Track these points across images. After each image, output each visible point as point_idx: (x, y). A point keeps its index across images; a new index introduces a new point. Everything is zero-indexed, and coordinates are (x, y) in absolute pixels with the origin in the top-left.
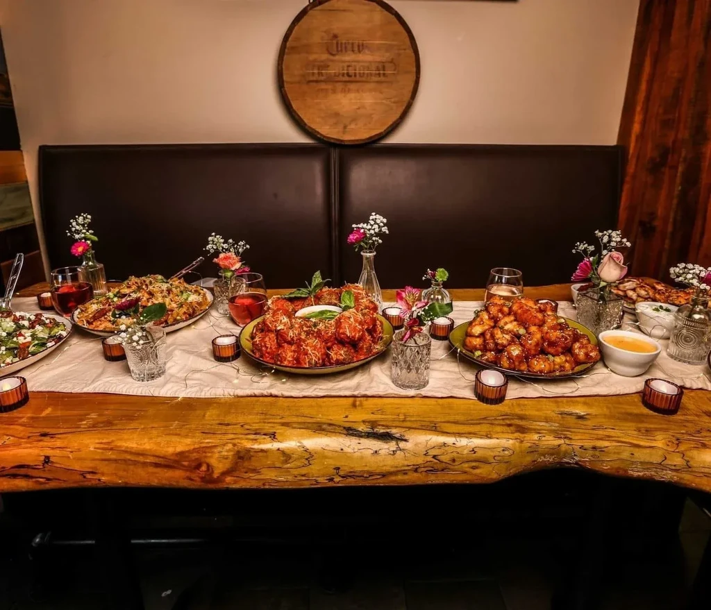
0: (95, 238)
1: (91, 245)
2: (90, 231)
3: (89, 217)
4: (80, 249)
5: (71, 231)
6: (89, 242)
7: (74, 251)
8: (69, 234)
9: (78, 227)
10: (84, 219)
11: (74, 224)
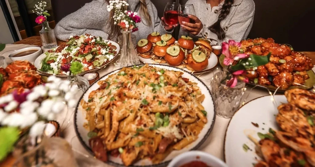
0: (49, 15)
1: (46, 18)
2: (46, 11)
3: (45, 3)
4: (41, 20)
5: (35, 10)
6: (45, 16)
7: (37, 21)
8: (33, 12)
9: (38, 8)
10: (43, 4)
11: (37, 6)
